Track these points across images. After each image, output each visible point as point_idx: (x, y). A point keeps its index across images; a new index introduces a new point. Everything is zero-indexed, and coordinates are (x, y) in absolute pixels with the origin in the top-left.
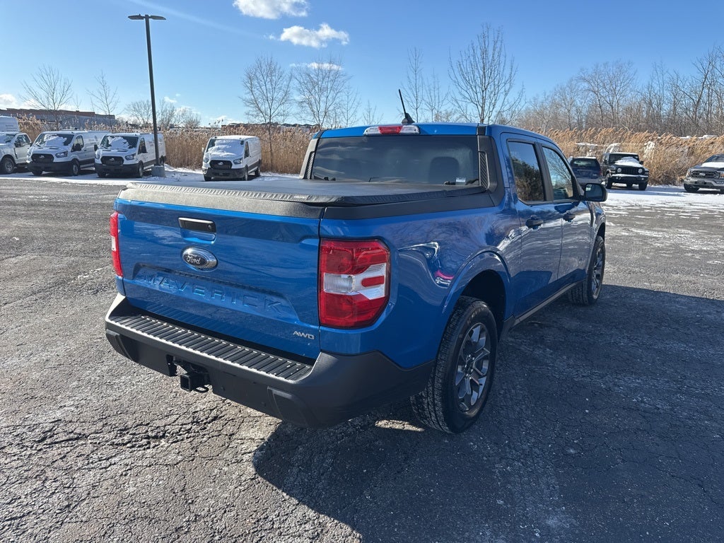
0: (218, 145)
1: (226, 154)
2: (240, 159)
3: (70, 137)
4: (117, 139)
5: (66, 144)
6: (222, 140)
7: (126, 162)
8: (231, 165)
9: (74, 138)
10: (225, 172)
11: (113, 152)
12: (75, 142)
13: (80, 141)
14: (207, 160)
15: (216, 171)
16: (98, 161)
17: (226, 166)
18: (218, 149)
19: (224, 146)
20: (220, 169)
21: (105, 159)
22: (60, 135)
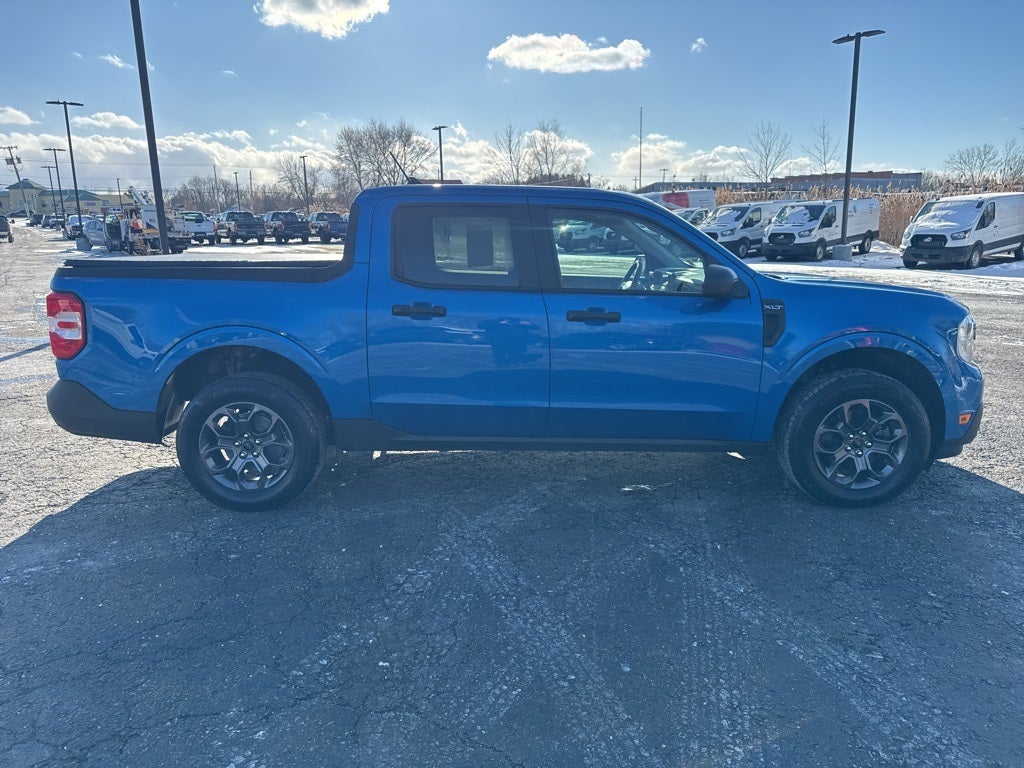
0: (936, 210)
1: (943, 224)
2: (966, 232)
3: (744, 210)
4: (797, 209)
5: (737, 219)
6: (947, 202)
7: (798, 241)
8: (946, 241)
9: (750, 211)
10: (934, 252)
11: (787, 228)
12: (749, 215)
13: (756, 216)
14: (909, 234)
15: (919, 252)
16: (766, 240)
17: (937, 244)
18: (934, 217)
19: (944, 212)
20: (927, 247)
21: (773, 236)
22: (734, 209)
